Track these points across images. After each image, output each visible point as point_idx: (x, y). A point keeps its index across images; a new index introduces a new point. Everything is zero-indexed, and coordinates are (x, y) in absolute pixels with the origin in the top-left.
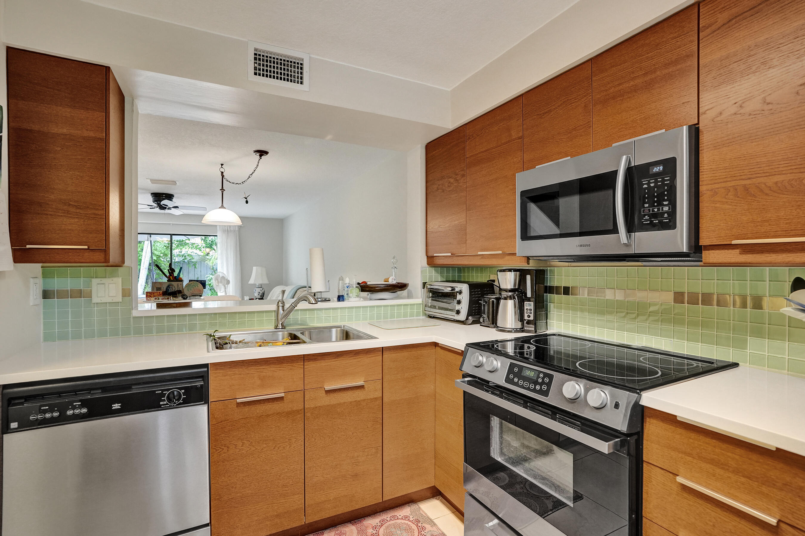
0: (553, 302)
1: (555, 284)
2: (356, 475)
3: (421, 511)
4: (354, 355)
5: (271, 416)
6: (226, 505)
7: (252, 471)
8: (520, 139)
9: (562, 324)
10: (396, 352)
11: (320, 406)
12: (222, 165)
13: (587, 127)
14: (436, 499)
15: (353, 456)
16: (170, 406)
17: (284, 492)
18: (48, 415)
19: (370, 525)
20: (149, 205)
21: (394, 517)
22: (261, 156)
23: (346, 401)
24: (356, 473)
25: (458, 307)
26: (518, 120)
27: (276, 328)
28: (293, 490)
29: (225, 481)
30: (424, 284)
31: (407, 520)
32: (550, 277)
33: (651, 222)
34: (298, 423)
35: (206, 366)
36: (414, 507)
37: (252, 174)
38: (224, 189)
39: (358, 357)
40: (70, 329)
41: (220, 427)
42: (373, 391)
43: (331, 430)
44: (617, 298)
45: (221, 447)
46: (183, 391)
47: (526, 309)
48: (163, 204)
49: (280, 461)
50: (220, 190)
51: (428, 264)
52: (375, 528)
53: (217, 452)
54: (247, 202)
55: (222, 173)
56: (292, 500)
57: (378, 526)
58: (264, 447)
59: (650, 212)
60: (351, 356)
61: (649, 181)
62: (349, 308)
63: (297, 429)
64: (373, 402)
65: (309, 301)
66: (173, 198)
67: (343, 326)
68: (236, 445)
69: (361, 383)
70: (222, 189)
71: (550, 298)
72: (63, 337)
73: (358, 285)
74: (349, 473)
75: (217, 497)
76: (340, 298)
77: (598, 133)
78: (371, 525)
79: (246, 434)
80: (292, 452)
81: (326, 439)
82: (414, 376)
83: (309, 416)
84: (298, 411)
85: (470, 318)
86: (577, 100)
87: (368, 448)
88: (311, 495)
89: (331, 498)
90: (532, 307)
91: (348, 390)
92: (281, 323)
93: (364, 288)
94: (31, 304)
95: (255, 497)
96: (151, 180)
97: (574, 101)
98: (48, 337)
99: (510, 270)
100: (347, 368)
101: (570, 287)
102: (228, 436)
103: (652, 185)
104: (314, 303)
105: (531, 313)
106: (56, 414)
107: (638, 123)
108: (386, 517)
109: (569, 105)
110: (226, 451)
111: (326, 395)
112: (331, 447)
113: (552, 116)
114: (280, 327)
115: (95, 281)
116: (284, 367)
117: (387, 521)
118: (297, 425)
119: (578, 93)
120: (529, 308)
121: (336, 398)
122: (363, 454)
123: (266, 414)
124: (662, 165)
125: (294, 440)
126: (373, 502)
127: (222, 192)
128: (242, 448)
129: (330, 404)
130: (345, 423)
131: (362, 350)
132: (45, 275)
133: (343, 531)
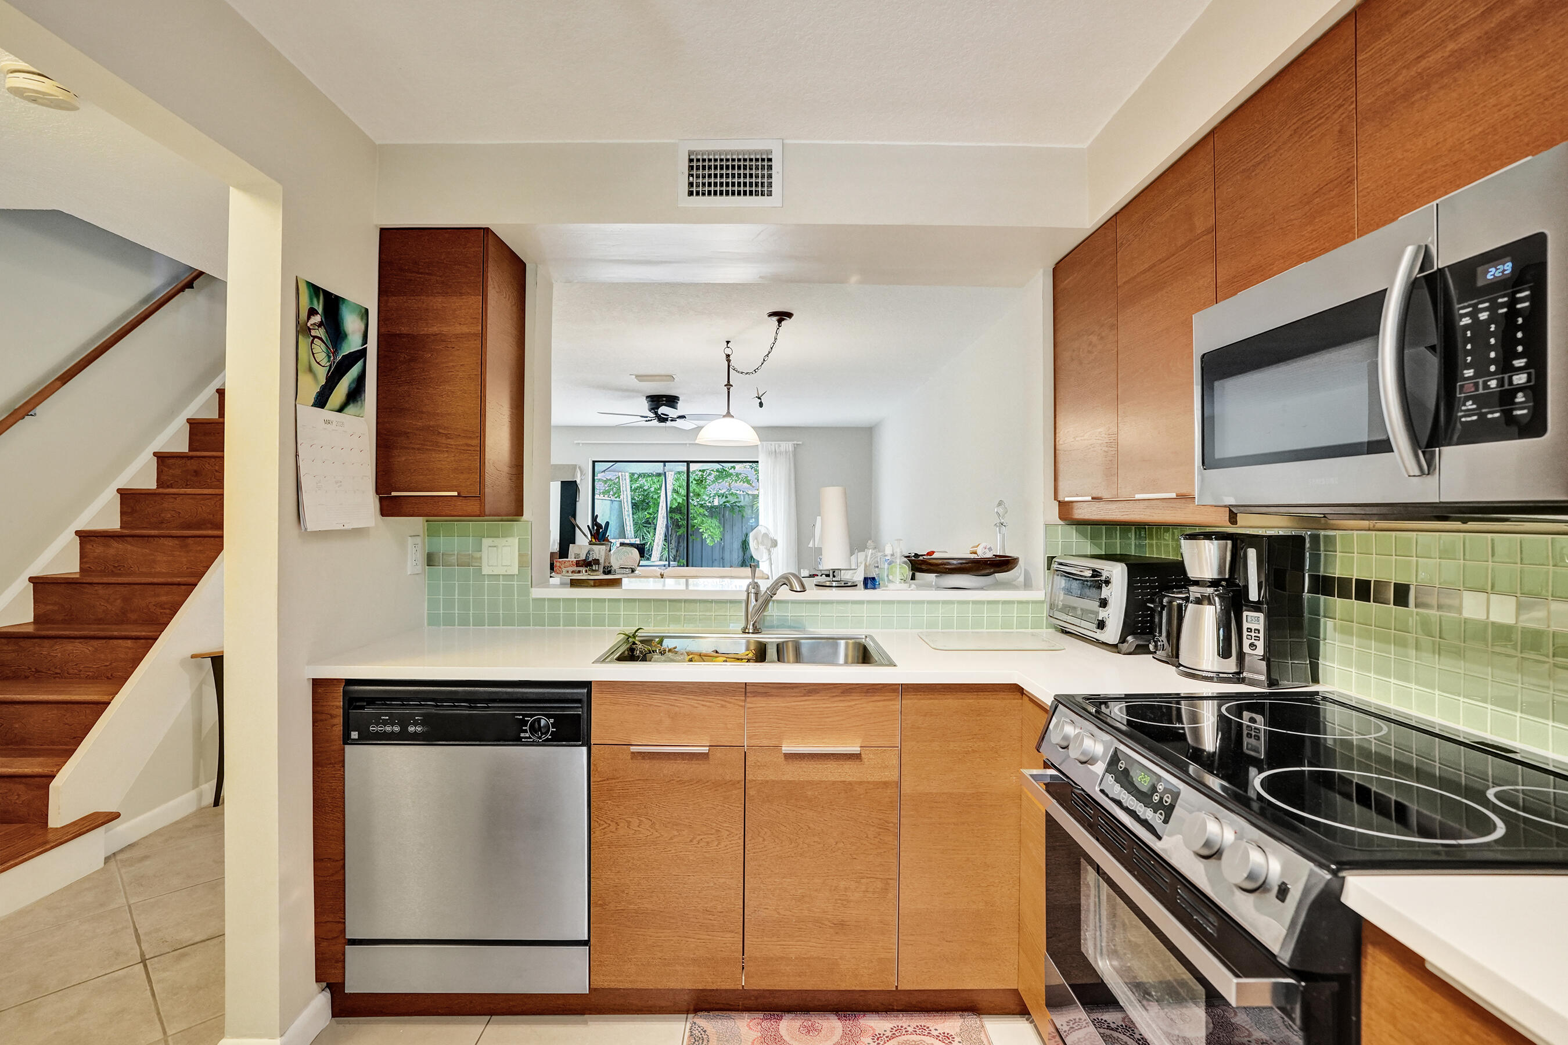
0: (1331, 615)
1: (1338, 571)
2: (842, 924)
3: (983, 1035)
4: (842, 693)
5: (686, 784)
6: (613, 919)
7: (654, 871)
8: (1209, 233)
9: (1354, 673)
10: (930, 696)
11: (773, 781)
12: (728, 342)
13: (1344, 183)
14: (1027, 1020)
15: (836, 887)
16: (533, 741)
17: (706, 921)
18: (388, 729)
19: (870, 1029)
20: (642, 417)
21: (923, 1028)
22: (780, 321)
23: (824, 779)
24: (843, 921)
25: (1102, 614)
26: (1206, 190)
27: (744, 632)
28: (722, 922)
29: (611, 879)
30: (1051, 559)
31: (947, 1042)
32: (1325, 555)
33: (1482, 416)
34: (734, 805)
35: (587, 685)
36: (972, 1021)
37: (767, 355)
38: (731, 383)
39: (848, 698)
40: (457, 612)
41: (605, 788)
42: (880, 768)
43: (795, 829)
44: (1493, 618)
45: (606, 820)
46: (552, 720)
47: (1248, 628)
48: (662, 414)
49: (700, 865)
50: (725, 385)
51: (1060, 518)
52: (878, 1039)
53: (601, 828)
54: (761, 405)
55: (728, 356)
56: (720, 940)
57: (884, 1037)
58: (674, 836)
59: (1477, 389)
60: (834, 694)
61: (1475, 306)
62: (884, 602)
63: (731, 815)
64: (880, 790)
65: (791, 586)
66: (677, 403)
67: (864, 637)
68: (629, 822)
69: (855, 749)
70: (729, 385)
71: (1325, 605)
72: (449, 621)
73: (906, 559)
74: (829, 916)
75: (600, 902)
76: (870, 582)
77: (1369, 193)
78: (874, 1030)
79: (645, 807)
80: (723, 855)
81: (784, 843)
82: (970, 750)
83: (753, 796)
84: (734, 784)
85: (1130, 638)
86: (1323, 120)
87: (867, 878)
88: (754, 940)
89: (791, 955)
90: (1261, 626)
91: (827, 759)
92: (752, 623)
93: (919, 565)
94: (409, 573)
95: (658, 917)
96: (637, 376)
97: (1316, 125)
98: (433, 621)
99: (1208, 536)
100: (828, 717)
101: (1370, 581)
102: (617, 805)
103: (1483, 316)
104: (799, 590)
105: (1258, 638)
106: (397, 729)
107: (1464, 150)
108: (908, 1024)
109: (1306, 135)
110: (614, 830)
111: (785, 762)
112: (793, 859)
113: (1272, 170)
114: (751, 631)
115: (486, 542)
116: (710, 702)
117: (906, 1031)
118: (731, 807)
119: (1326, 102)
120: (1253, 627)
121: (805, 770)
122: (857, 887)
123: (679, 779)
124: (1509, 258)
125: (725, 834)
126: (875, 986)
127: (729, 389)
128: (639, 829)
129: (792, 779)
130: (822, 820)
131: (857, 686)
132: (431, 533)
133: (817, 1025)
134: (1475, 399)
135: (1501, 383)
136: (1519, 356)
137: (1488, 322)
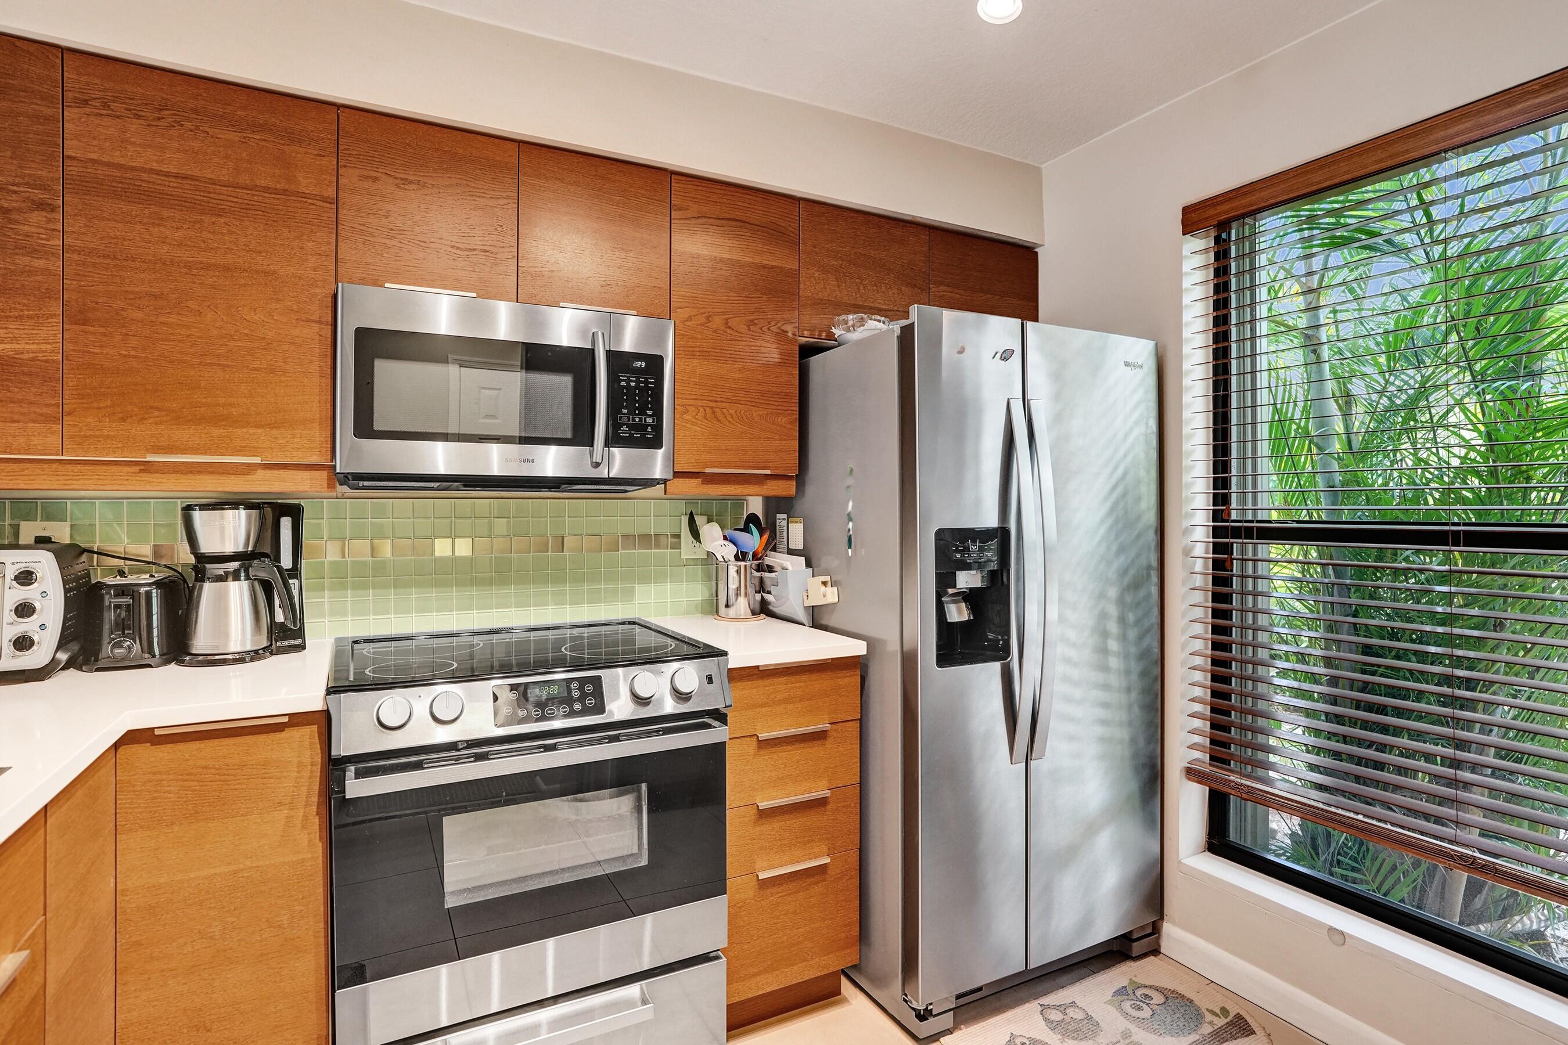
25: (21, 628)
26: (320, 155)
33: (631, 435)
59: (629, 421)
61: (628, 378)
99: (234, 505)
103: (633, 384)
124: (644, 361)
134: (628, 425)
135: (641, 419)
136: (650, 409)
137: (636, 388)
